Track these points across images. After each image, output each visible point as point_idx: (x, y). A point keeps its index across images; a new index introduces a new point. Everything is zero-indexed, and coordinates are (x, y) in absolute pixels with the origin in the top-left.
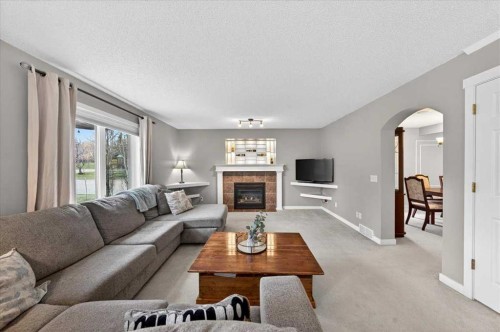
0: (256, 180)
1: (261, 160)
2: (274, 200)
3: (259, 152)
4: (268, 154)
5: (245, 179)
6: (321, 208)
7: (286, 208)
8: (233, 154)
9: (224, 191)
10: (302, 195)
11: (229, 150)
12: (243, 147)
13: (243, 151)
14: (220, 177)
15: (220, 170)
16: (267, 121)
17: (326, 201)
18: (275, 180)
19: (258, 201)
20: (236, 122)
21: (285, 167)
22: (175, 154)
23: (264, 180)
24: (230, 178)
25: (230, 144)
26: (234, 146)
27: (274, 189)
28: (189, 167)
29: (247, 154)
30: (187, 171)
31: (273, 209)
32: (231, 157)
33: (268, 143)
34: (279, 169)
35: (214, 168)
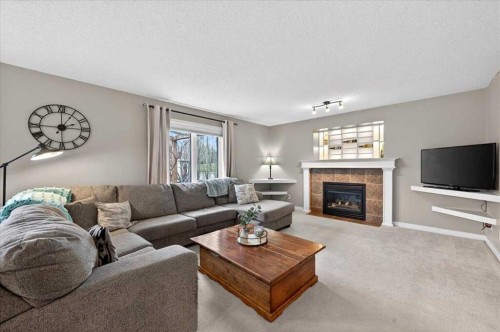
0: (352, 179)
1: (365, 154)
2: (379, 210)
3: (361, 142)
4: (376, 144)
5: (337, 178)
6: (483, 238)
7: (401, 224)
8: (326, 147)
9: (311, 191)
10: (435, 209)
11: (321, 143)
12: (339, 137)
13: (339, 143)
14: (307, 174)
15: (307, 165)
16: (348, 101)
17: (488, 226)
18: (381, 181)
19: (355, 208)
20: (308, 109)
21: (396, 161)
22: (265, 151)
23: (365, 180)
24: (318, 175)
25: (321, 136)
26: (326, 138)
27: (380, 195)
28: (277, 164)
29: (345, 146)
30: (275, 168)
31: (378, 222)
32: (323, 151)
33: (376, 128)
34: (388, 166)
35: (300, 164)
